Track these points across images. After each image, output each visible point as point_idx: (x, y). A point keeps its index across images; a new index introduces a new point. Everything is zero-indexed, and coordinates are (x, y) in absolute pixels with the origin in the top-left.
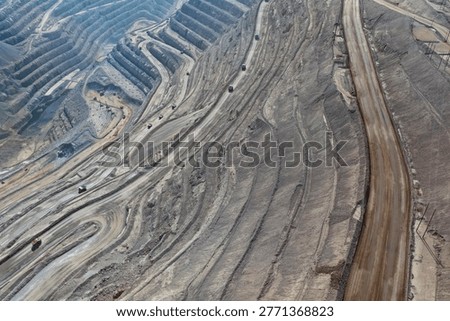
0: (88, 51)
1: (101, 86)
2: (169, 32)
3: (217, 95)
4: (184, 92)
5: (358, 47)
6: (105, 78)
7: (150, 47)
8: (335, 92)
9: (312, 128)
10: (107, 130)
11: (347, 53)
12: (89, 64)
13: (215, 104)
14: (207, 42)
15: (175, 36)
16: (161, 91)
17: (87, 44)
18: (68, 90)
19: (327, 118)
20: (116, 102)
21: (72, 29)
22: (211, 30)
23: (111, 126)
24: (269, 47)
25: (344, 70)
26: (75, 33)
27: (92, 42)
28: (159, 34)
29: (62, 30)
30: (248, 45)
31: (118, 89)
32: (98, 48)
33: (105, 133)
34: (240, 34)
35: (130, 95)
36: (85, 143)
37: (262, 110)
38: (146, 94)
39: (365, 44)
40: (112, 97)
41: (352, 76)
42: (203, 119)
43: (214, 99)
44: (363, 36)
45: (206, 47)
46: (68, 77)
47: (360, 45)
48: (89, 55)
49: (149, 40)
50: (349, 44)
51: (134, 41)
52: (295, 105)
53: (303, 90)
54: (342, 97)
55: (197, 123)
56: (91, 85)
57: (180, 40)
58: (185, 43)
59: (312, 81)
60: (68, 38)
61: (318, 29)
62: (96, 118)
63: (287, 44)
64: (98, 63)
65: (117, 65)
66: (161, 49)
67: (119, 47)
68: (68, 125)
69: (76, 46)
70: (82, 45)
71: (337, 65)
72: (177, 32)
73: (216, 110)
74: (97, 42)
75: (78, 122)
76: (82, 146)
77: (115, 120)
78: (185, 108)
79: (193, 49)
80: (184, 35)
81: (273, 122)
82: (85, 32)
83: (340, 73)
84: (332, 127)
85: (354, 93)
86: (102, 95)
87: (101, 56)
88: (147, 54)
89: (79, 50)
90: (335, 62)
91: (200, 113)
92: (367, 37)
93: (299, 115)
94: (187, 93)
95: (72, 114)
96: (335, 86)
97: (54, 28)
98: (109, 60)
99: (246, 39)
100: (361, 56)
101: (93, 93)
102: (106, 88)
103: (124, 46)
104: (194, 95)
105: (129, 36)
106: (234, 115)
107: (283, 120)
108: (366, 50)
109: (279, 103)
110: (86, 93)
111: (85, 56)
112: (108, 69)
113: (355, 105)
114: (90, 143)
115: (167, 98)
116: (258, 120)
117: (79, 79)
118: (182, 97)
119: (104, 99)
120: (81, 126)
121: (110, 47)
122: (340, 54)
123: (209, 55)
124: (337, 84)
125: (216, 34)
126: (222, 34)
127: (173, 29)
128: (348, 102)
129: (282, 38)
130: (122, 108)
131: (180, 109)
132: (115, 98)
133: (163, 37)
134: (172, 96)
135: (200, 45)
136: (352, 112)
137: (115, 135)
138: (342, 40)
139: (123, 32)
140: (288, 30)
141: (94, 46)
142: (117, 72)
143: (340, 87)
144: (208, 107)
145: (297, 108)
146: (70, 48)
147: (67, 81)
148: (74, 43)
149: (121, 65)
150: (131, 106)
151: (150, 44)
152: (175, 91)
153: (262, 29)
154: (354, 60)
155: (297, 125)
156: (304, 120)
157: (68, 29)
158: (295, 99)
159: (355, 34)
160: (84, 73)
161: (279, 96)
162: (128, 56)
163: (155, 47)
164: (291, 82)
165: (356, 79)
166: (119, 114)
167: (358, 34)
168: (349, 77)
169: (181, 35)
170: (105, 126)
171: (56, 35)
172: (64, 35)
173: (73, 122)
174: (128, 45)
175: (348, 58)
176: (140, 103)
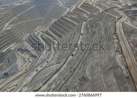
0: (20, 36)
1: (23, 50)
2: (49, 31)
3: (66, 59)
4: (53, 55)
5: (125, 44)
6: (24, 47)
7: (42, 36)
8: (118, 66)
9: (109, 84)
10: (22, 68)
11: (120, 47)
12: (20, 41)
13: (65, 63)
14: (62, 35)
15: (51, 32)
16: (44, 53)
17: (20, 34)
18: (11, 50)
19: (116, 79)
20: (27, 56)
21: (15, 29)
22: (64, 31)
23: (24, 66)
24: (86, 40)
25: (121, 55)
26: (16, 30)
27: (22, 33)
28: (45, 32)
29: (12, 29)
30: (78, 38)
31: (29, 51)
32: (24, 35)
33: (21, 69)
34: (75, 34)
35: (33, 54)
36: (14, 73)
37: (85, 71)
38: (39, 54)
39: (127, 43)
40: (26, 54)
41: (124, 58)
42: (59, 69)
43: (64, 60)
44: (126, 39)
45: (62, 37)
46: (12, 46)
47: (126, 43)
48: (20, 38)
49: (42, 33)
50: (120, 42)
51: (36, 34)
52: (100, 70)
53: (103, 63)
54: (122, 69)
55: (57, 71)
56: (19, 49)
57: (52, 34)
58: (55, 35)
59: (106, 59)
60: (13, 32)
61: (107, 35)
62: (19, 62)
63: (94, 40)
64: (23, 41)
65: (29, 42)
66: (46, 37)
67: (31, 36)
68: (8, 65)
69: (16, 35)
70: (18, 34)
71: (117, 52)
72: (52, 31)
73: (65, 65)
74: (23, 33)
75: (12, 64)
76: (12, 74)
77: (26, 63)
78: (53, 62)
79: (57, 37)
80: (54, 32)
81: (90, 78)
82: (20, 30)
83: (119, 56)
84: (118, 85)
85: (127, 67)
86: (22, 53)
87: (24, 39)
88: (41, 39)
89: (17, 36)
90: (116, 51)
91: (58, 66)
92: (128, 40)
93: (102, 76)
94: (54, 55)
95: (10, 60)
96: (118, 63)
97: (9, 28)
98: (26, 40)
99: (77, 36)
100: (127, 49)
101: (19, 52)
102: (24, 51)
103: (33, 36)
104: (56, 57)
105: (35, 32)
106: (72, 69)
107: (95, 77)
108: (129, 46)
109: (92, 68)
110: (17, 52)
111: (18, 38)
112: (26, 44)
113: (128, 74)
114: (16, 73)
115: (46, 57)
116: (83, 77)
117: (15, 46)
118: (52, 56)
119: (23, 55)
120: (13, 65)
121: (28, 35)
122: (118, 47)
123: (63, 40)
124: (118, 61)
125: (66, 32)
126: (68, 33)
127: (50, 30)
128: (125, 72)
129: (91, 36)
130: (29, 59)
131: (51, 62)
132: (27, 55)
133: (47, 33)
134: (48, 56)
135: (60, 36)
136: (128, 78)
137: (25, 70)
138: (117, 41)
139: (33, 30)
140: (94, 33)
141: (22, 34)
142: (29, 45)
143: (120, 64)
144: (62, 64)
145: (101, 72)
146: (14, 35)
147: (11, 47)
148: (15, 33)
149: (31, 42)
150: (33, 58)
151: (42, 35)
152: (49, 54)
153: (83, 32)
154: (124, 50)
155: (101, 82)
156: (105, 79)
157: (14, 29)
158: (100, 67)
159: (123, 38)
160: (17, 44)
161: (92, 65)
162: (33, 39)
163: (43, 36)
164: (97, 59)
165: (127, 60)
166: (28, 61)
167: (124, 38)
168: (123, 58)
169: (53, 32)
170: (22, 66)
171: (10, 30)
172: (12, 31)
173: (10, 63)
174: (34, 35)
175: (121, 49)
176: (36, 57)
